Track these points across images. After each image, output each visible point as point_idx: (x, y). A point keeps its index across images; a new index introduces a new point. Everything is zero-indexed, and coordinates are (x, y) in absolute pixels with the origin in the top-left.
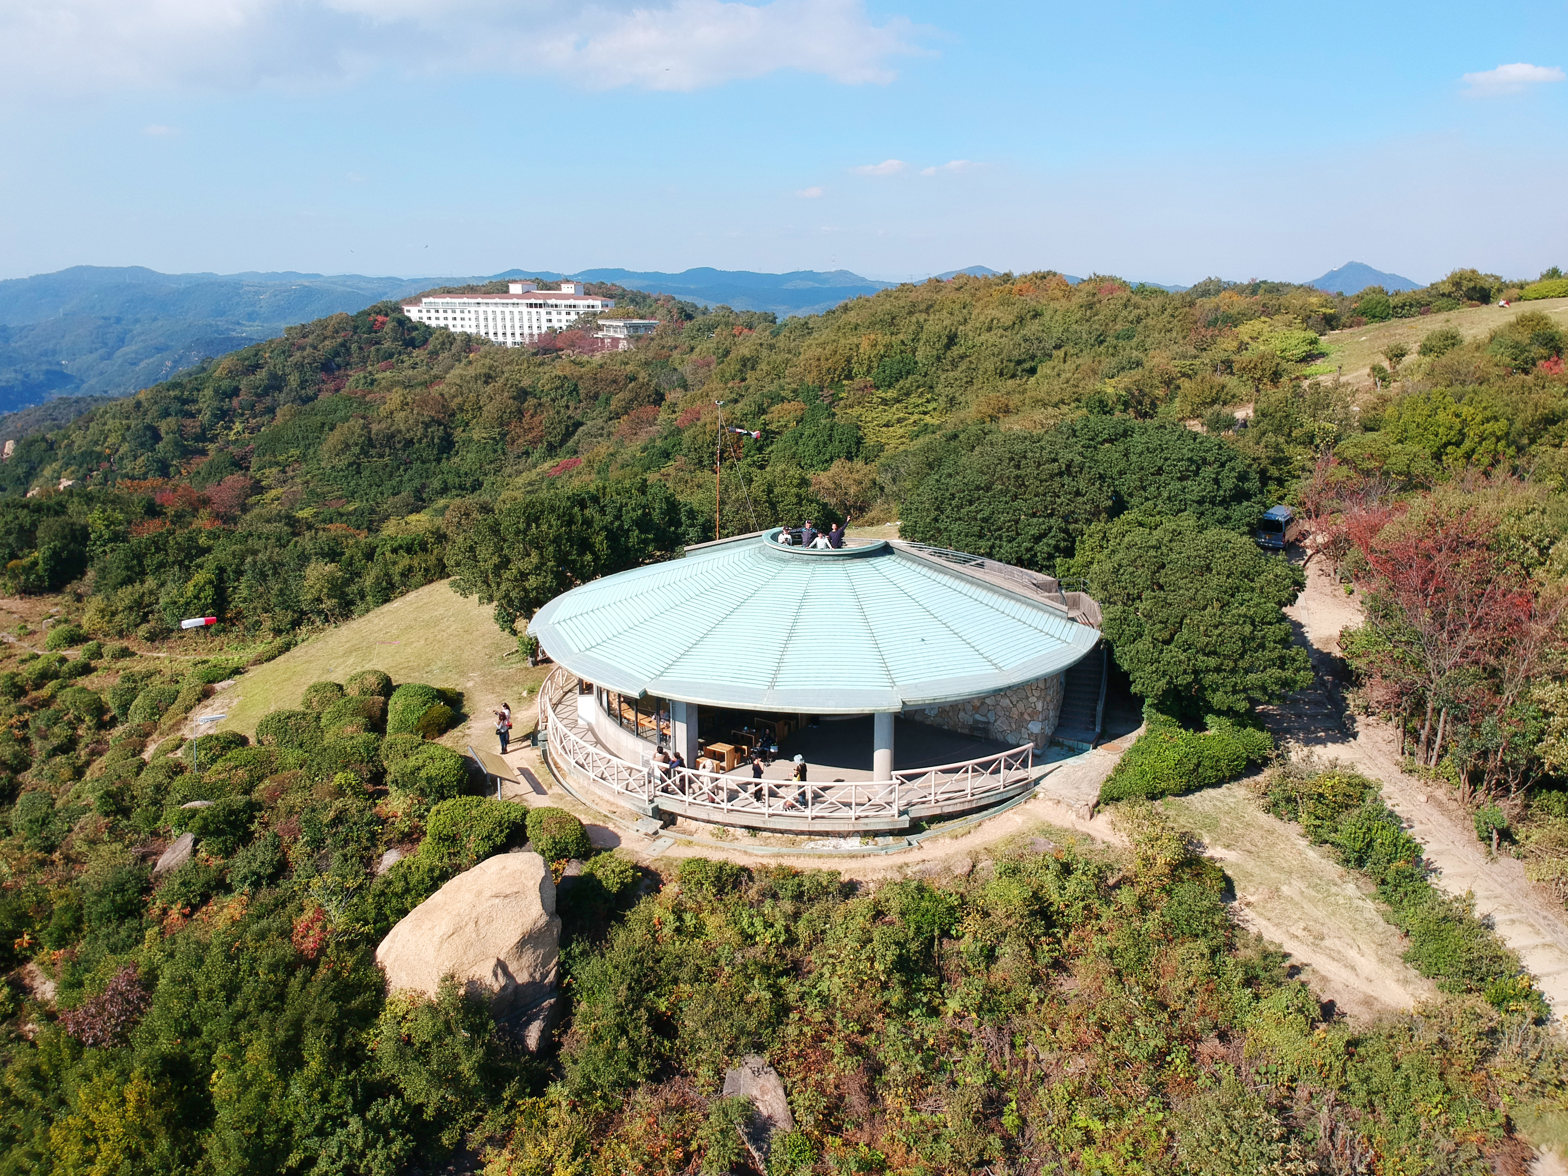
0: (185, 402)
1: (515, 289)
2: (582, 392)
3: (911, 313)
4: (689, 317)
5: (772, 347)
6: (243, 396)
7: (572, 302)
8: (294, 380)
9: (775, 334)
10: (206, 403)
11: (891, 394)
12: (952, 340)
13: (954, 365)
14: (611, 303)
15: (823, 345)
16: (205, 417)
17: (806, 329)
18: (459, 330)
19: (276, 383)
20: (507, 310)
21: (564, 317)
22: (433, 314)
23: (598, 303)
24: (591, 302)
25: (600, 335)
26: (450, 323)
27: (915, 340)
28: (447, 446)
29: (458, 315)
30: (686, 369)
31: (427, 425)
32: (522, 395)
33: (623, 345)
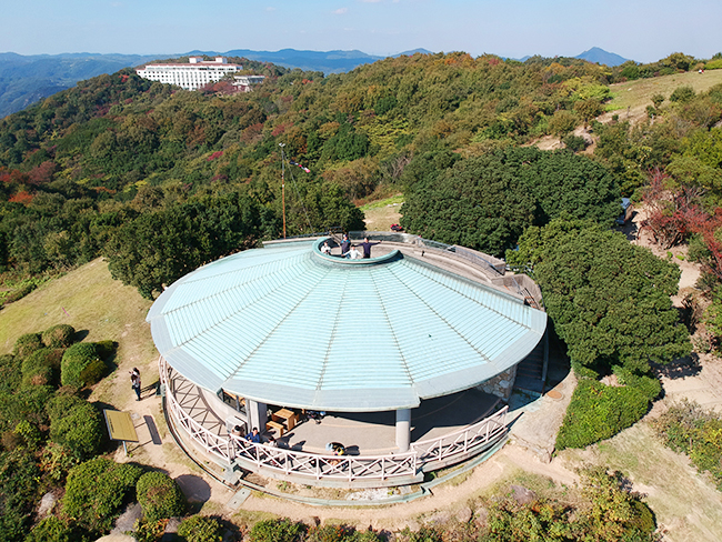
0: (28, 121)
1: (193, 60)
2: (225, 115)
3: (394, 74)
4: (281, 74)
5: (322, 91)
6: (57, 118)
7: (221, 67)
8: (82, 109)
9: (323, 84)
10: (38, 121)
11: (384, 118)
12: (415, 88)
13: (417, 103)
14: (241, 67)
15: (348, 91)
16: (38, 129)
17: (339, 81)
18: (165, 82)
19: (73, 111)
20: (189, 72)
21: (217, 75)
22: (152, 74)
23: (234, 67)
24: (230, 67)
25: (236, 84)
26: (161, 78)
27: (396, 88)
28: (156, 144)
29: (164, 74)
30: (279, 103)
31: (145, 134)
32: (194, 117)
33: (247, 89)
